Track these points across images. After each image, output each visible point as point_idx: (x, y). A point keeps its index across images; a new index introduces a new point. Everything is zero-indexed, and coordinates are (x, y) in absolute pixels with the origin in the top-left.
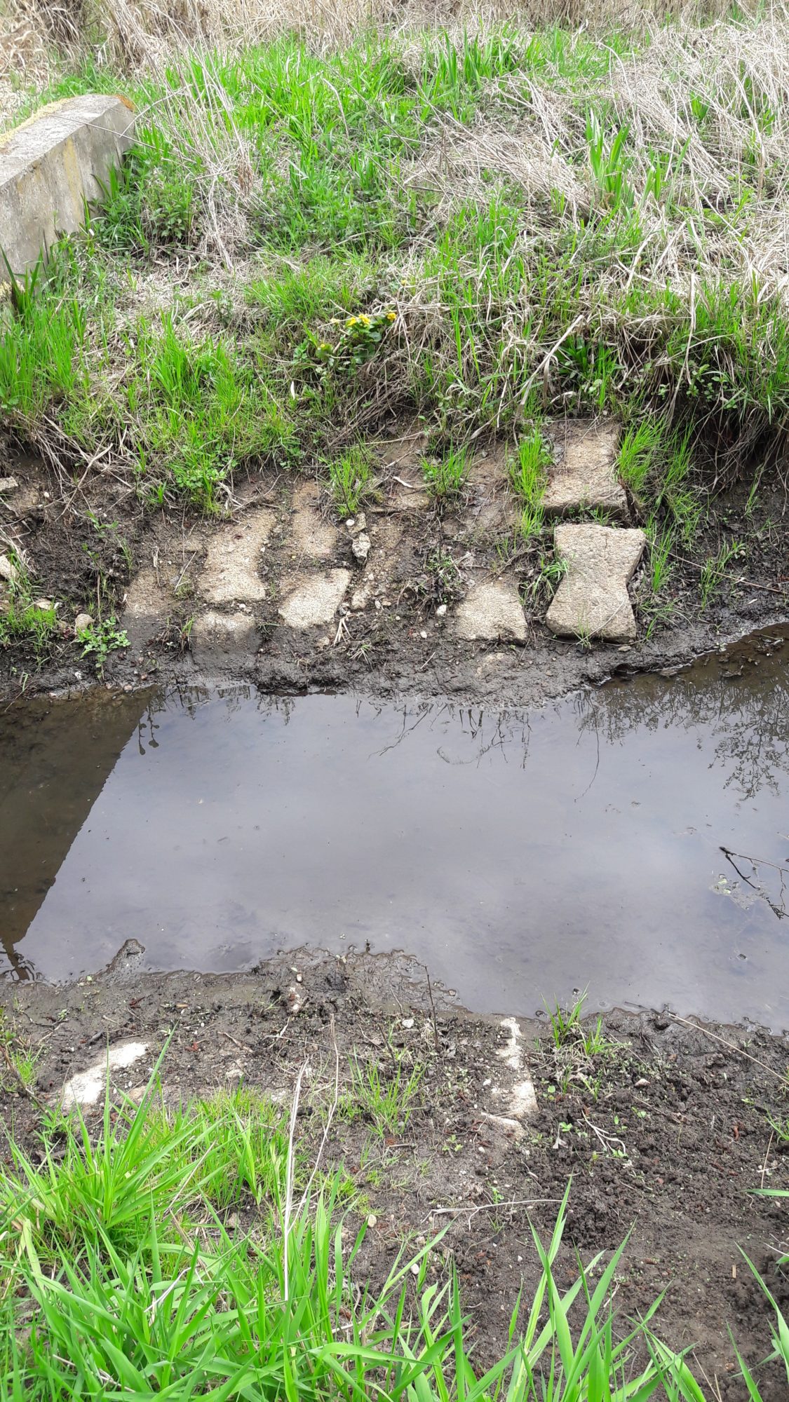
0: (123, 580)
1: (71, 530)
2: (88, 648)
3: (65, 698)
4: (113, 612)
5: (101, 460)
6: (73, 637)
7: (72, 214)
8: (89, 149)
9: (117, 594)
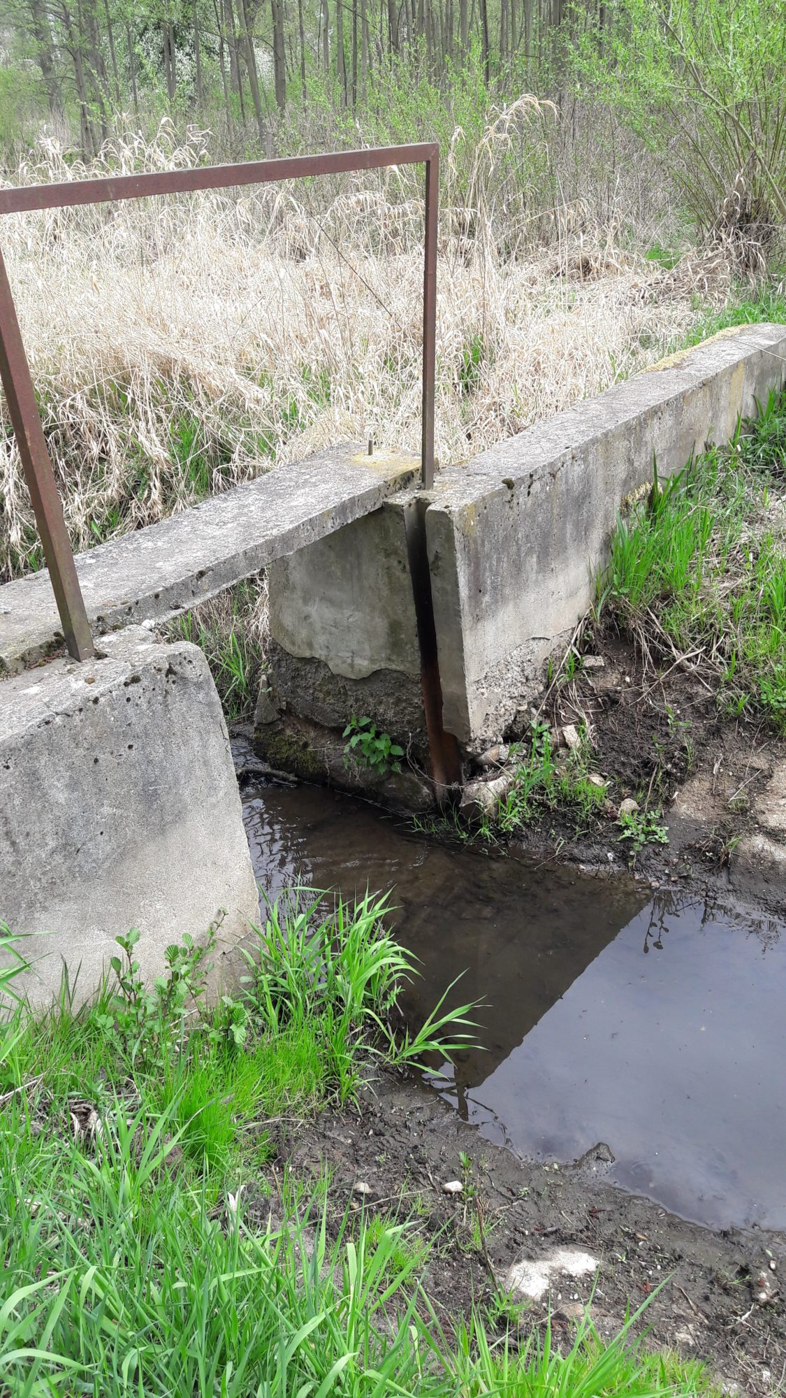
0: (679, 777)
1: (641, 717)
2: (627, 833)
3: (593, 874)
4: (660, 805)
5: (689, 660)
6: (615, 818)
7: (725, 428)
8: (756, 373)
9: (668, 789)
